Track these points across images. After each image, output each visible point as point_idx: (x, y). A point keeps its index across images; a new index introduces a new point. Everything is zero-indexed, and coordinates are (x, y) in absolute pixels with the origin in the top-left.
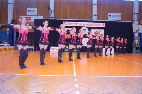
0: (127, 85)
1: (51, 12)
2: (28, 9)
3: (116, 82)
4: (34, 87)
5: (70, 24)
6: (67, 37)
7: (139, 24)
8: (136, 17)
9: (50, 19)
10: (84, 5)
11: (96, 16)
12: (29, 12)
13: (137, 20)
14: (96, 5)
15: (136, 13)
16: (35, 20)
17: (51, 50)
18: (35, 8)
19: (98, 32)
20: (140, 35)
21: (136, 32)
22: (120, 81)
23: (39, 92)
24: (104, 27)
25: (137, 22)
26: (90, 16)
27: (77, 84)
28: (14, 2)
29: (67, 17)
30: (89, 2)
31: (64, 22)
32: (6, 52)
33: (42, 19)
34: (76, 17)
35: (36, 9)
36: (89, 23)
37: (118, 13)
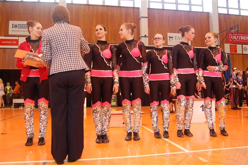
2: (11, 23)
11: (147, 38)
14: (146, 17)
30: (134, 12)
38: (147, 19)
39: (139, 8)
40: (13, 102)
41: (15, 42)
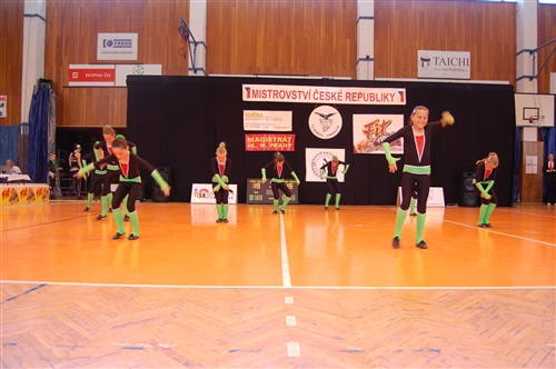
0: (497, 317)
1: (192, 46)
2: (101, 37)
3: (455, 307)
4: (115, 327)
5: (268, 93)
6: (256, 144)
7: (539, 93)
8: (526, 65)
9: (191, 73)
10: (322, 21)
11: (372, 63)
12: (108, 49)
13: (531, 78)
14: (370, 18)
15: (526, 51)
16: (130, 79)
17: (194, 199)
18: (130, 32)
19: (381, 123)
20: (543, 135)
21: (527, 123)
22: (470, 304)
23: (138, 345)
24: (404, 103)
25: (532, 86)
26: (348, 61)
27: (294, 318)
28: (48, 9)
29: (258, 65)
30: (344, 7)
31: (244, 86)
32: (13, 206)
33: (160, 74)
34: (292, 65)
35: (134, 37)
36: (343, 88)
37: (456, 50)
38: (373, 21)
41: (108, 75)
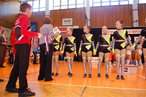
1: (87, 20)
2: (63, 20)
5: (109, 32)
10: (122, 12)
11: (138, 22)
12: (65, 22)
26: (130, 22)
28: (51, 14)
33: (78, 28)
35: (71, 19)
36: (131, 30)
38: (137, 10)
39: (132, 5)
40: (65, 58)
41: (65, 29)
